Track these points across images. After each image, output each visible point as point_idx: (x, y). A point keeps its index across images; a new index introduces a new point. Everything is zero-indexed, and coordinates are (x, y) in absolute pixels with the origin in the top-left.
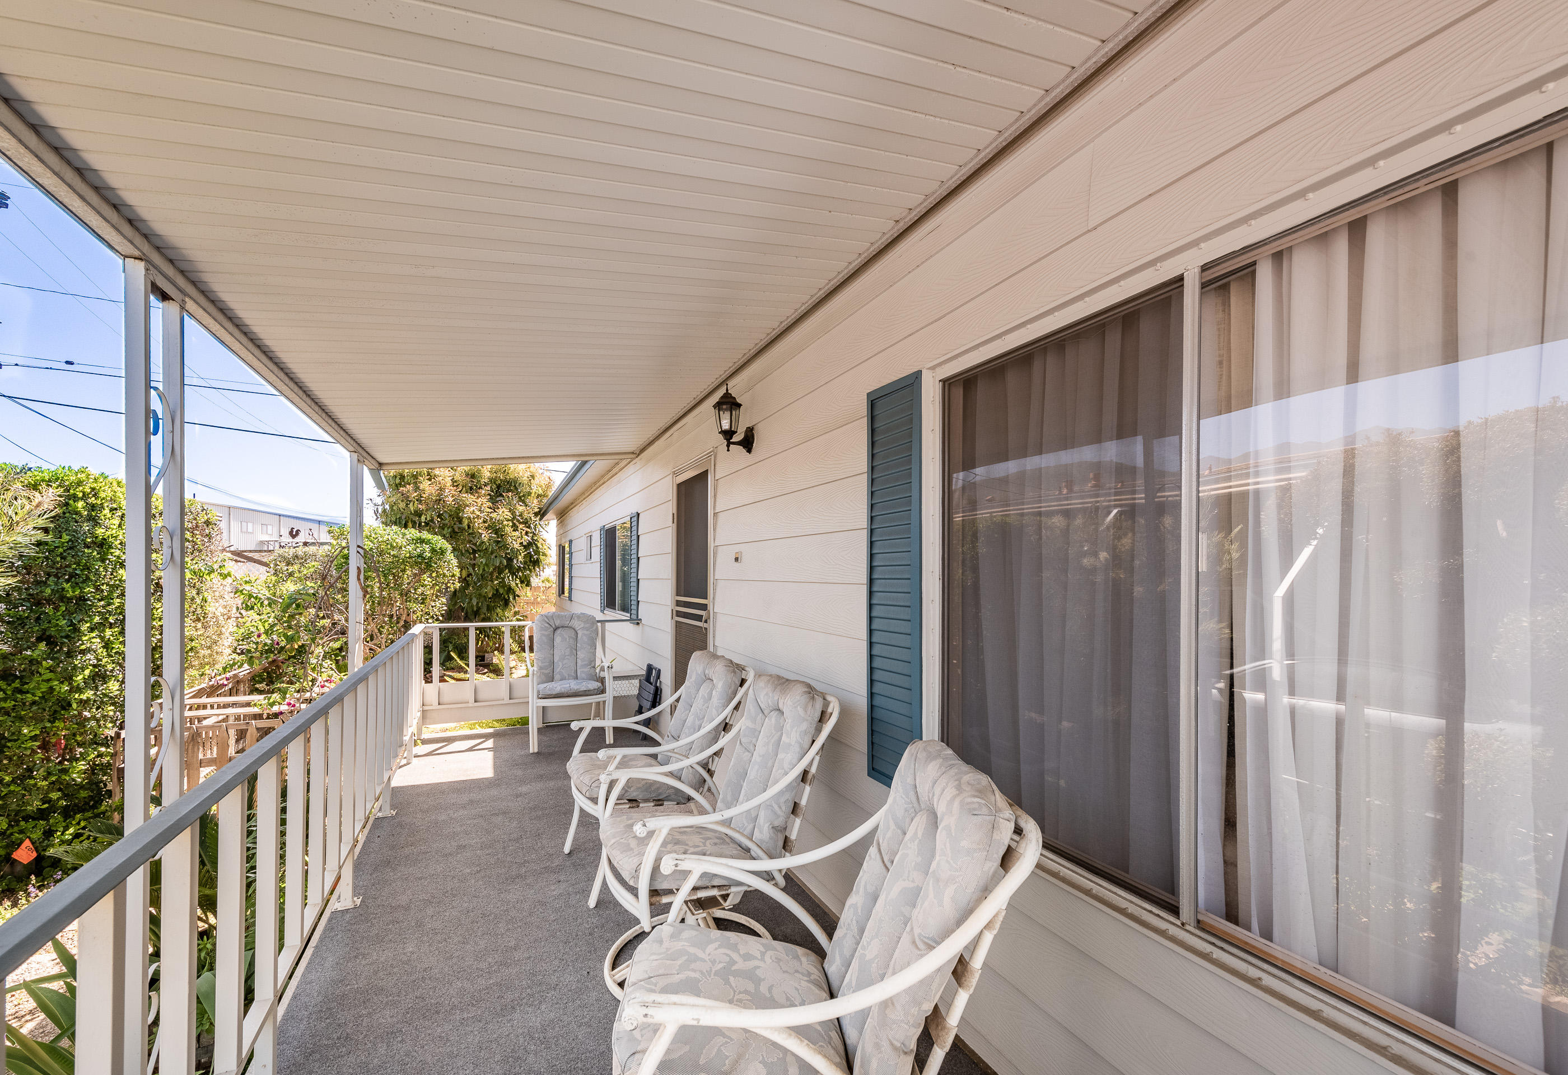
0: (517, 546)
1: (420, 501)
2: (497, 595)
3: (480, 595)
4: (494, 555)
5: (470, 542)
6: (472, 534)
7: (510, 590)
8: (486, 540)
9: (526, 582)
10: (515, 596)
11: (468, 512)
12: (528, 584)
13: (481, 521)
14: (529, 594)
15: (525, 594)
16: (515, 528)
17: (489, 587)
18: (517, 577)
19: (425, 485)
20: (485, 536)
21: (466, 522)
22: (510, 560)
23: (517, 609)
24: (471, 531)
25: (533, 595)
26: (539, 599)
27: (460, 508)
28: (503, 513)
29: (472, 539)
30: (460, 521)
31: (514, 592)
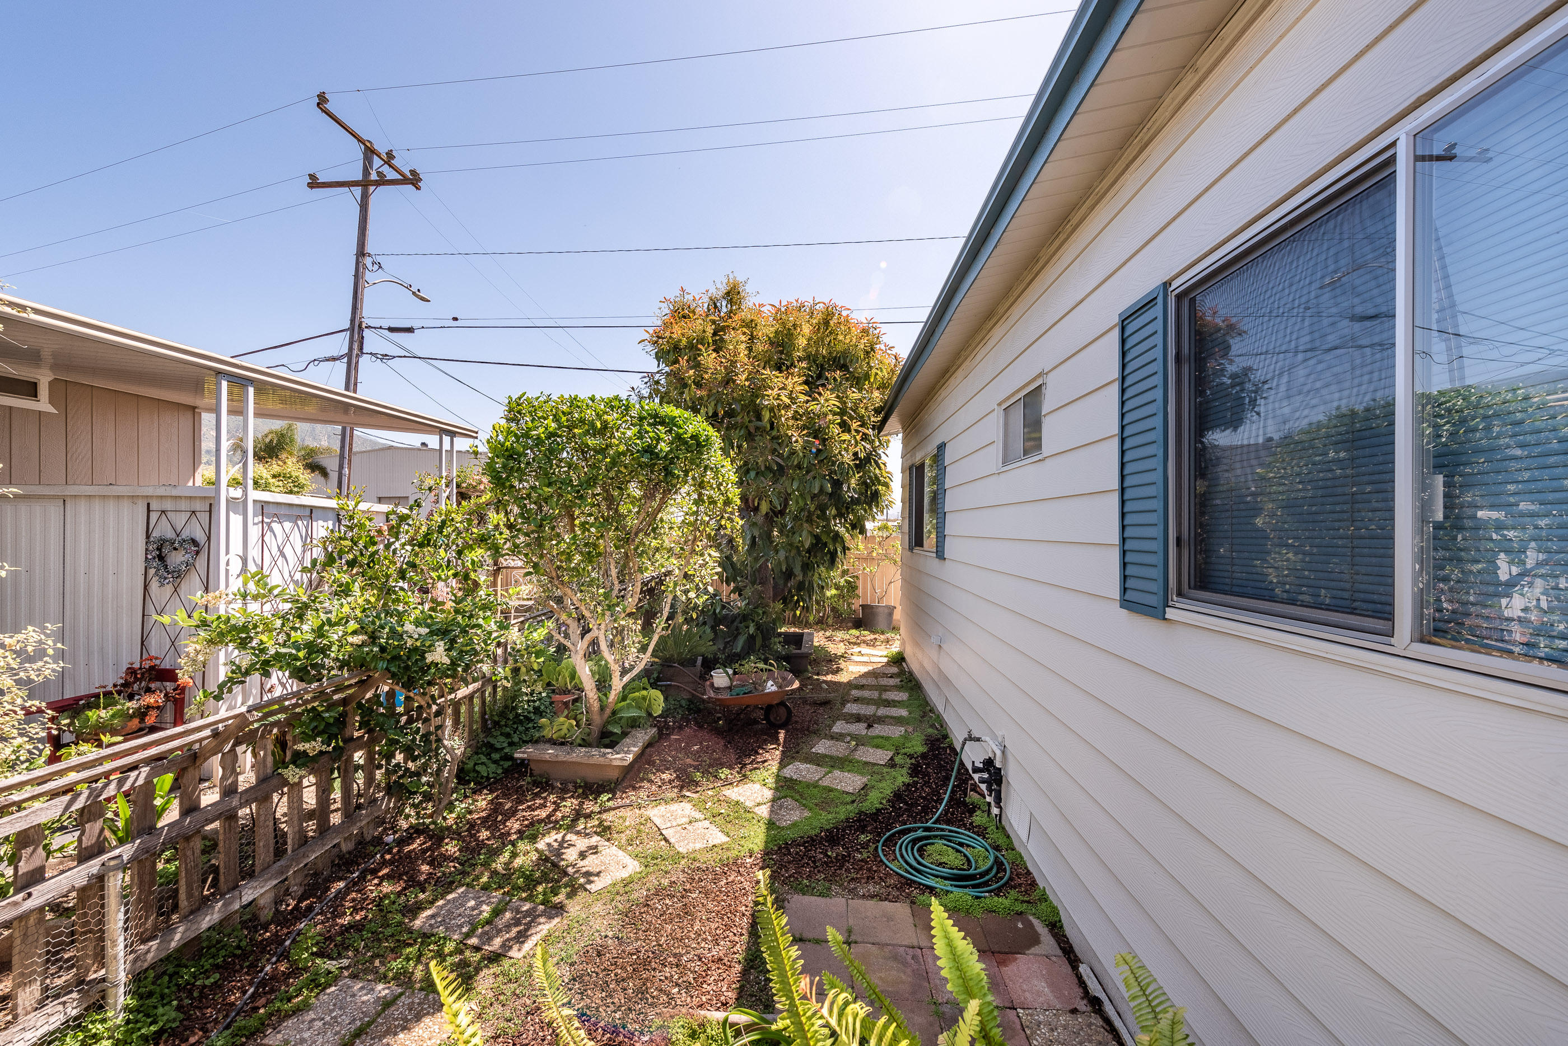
0: (847, 458)
1: (699, 385)
2: (818, 543)
3: (791, 545)
4: (812, 474)
5: (774, 451)
6: (778, 438)
7: (837, 537)
8: (798, 447)
9: (858, 526)
10: (845, 549)
11: (770, 398)
12: (863, 531)
13: (790, 414)
14: (861, 546)
15: (857, 545)
16: (845, 427)
17: (804, 533)
18: (846, 520)
19: (709, 359)
20: (797, 439)
21: (766, 415)
22: (837, 484)
23: (845, 567)
24: (774, 433)
25: (866, 548)
26: (874, 554)
27: (757, 389)
28: (828, 400)
29: (777, 447)
30: (759, 417)
31: (843, 542)
